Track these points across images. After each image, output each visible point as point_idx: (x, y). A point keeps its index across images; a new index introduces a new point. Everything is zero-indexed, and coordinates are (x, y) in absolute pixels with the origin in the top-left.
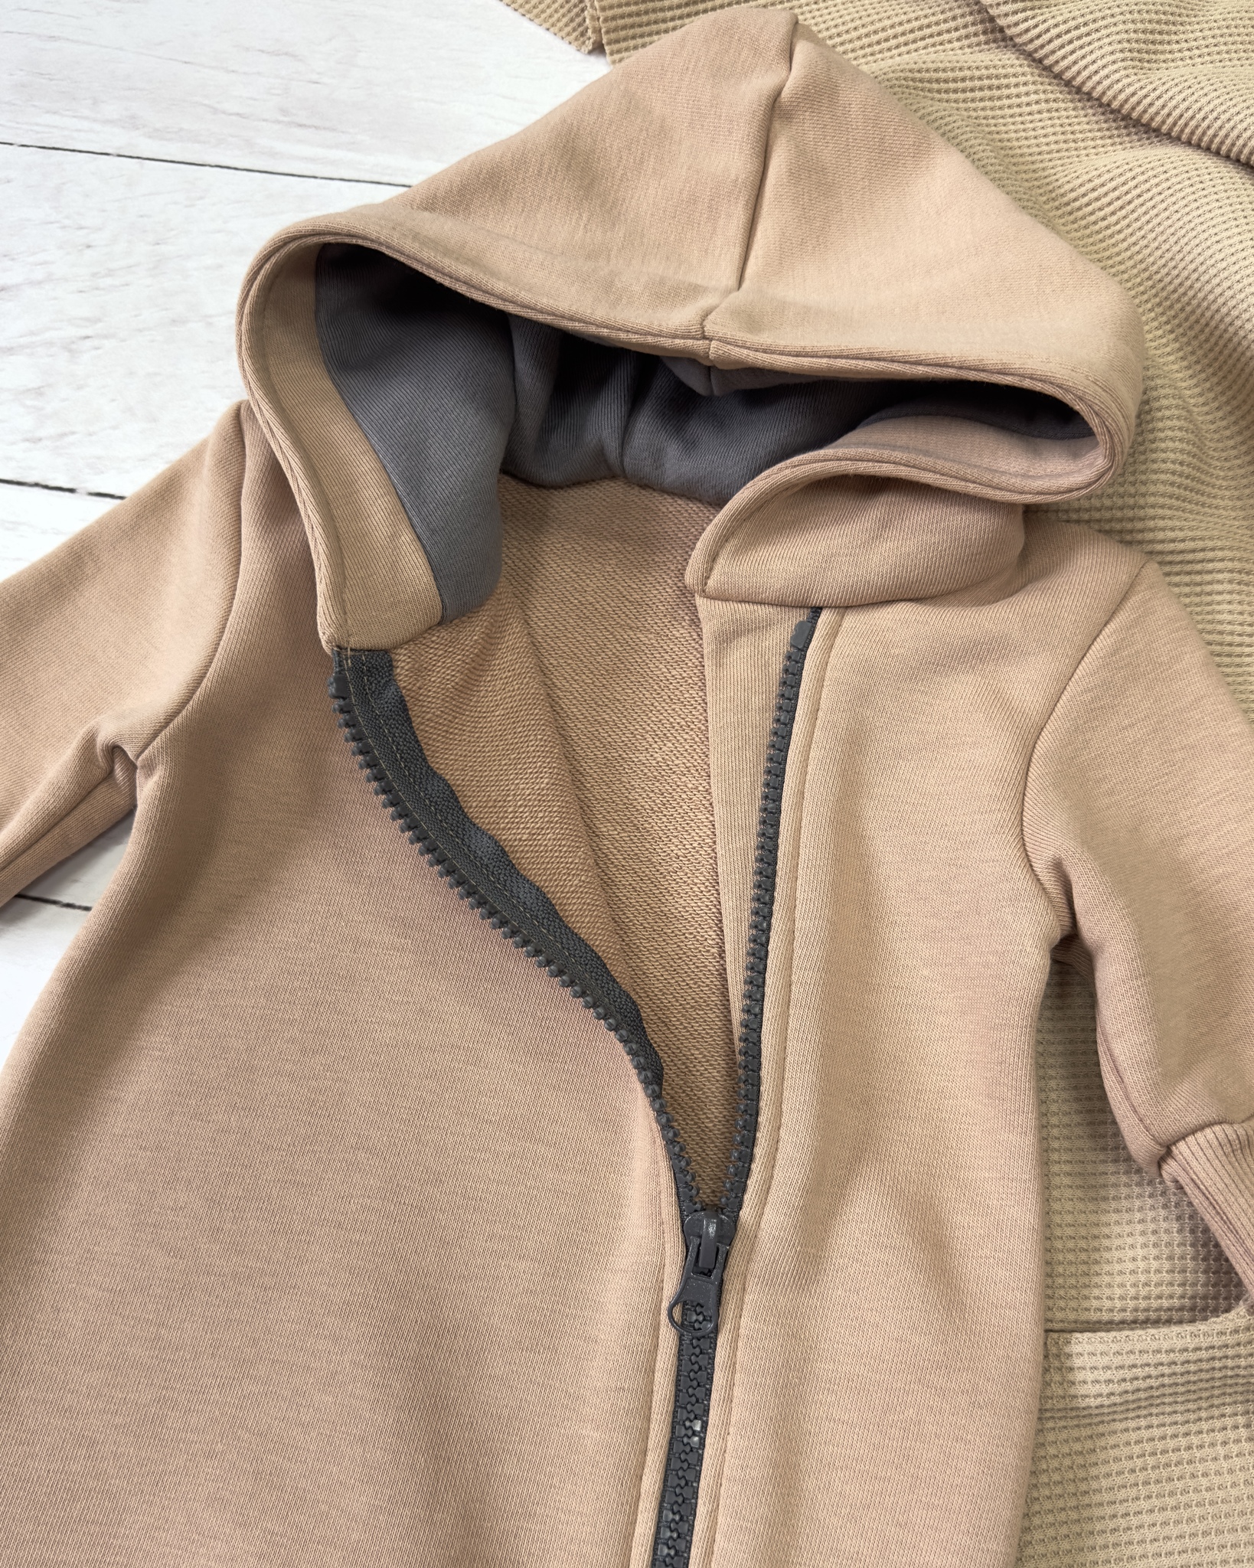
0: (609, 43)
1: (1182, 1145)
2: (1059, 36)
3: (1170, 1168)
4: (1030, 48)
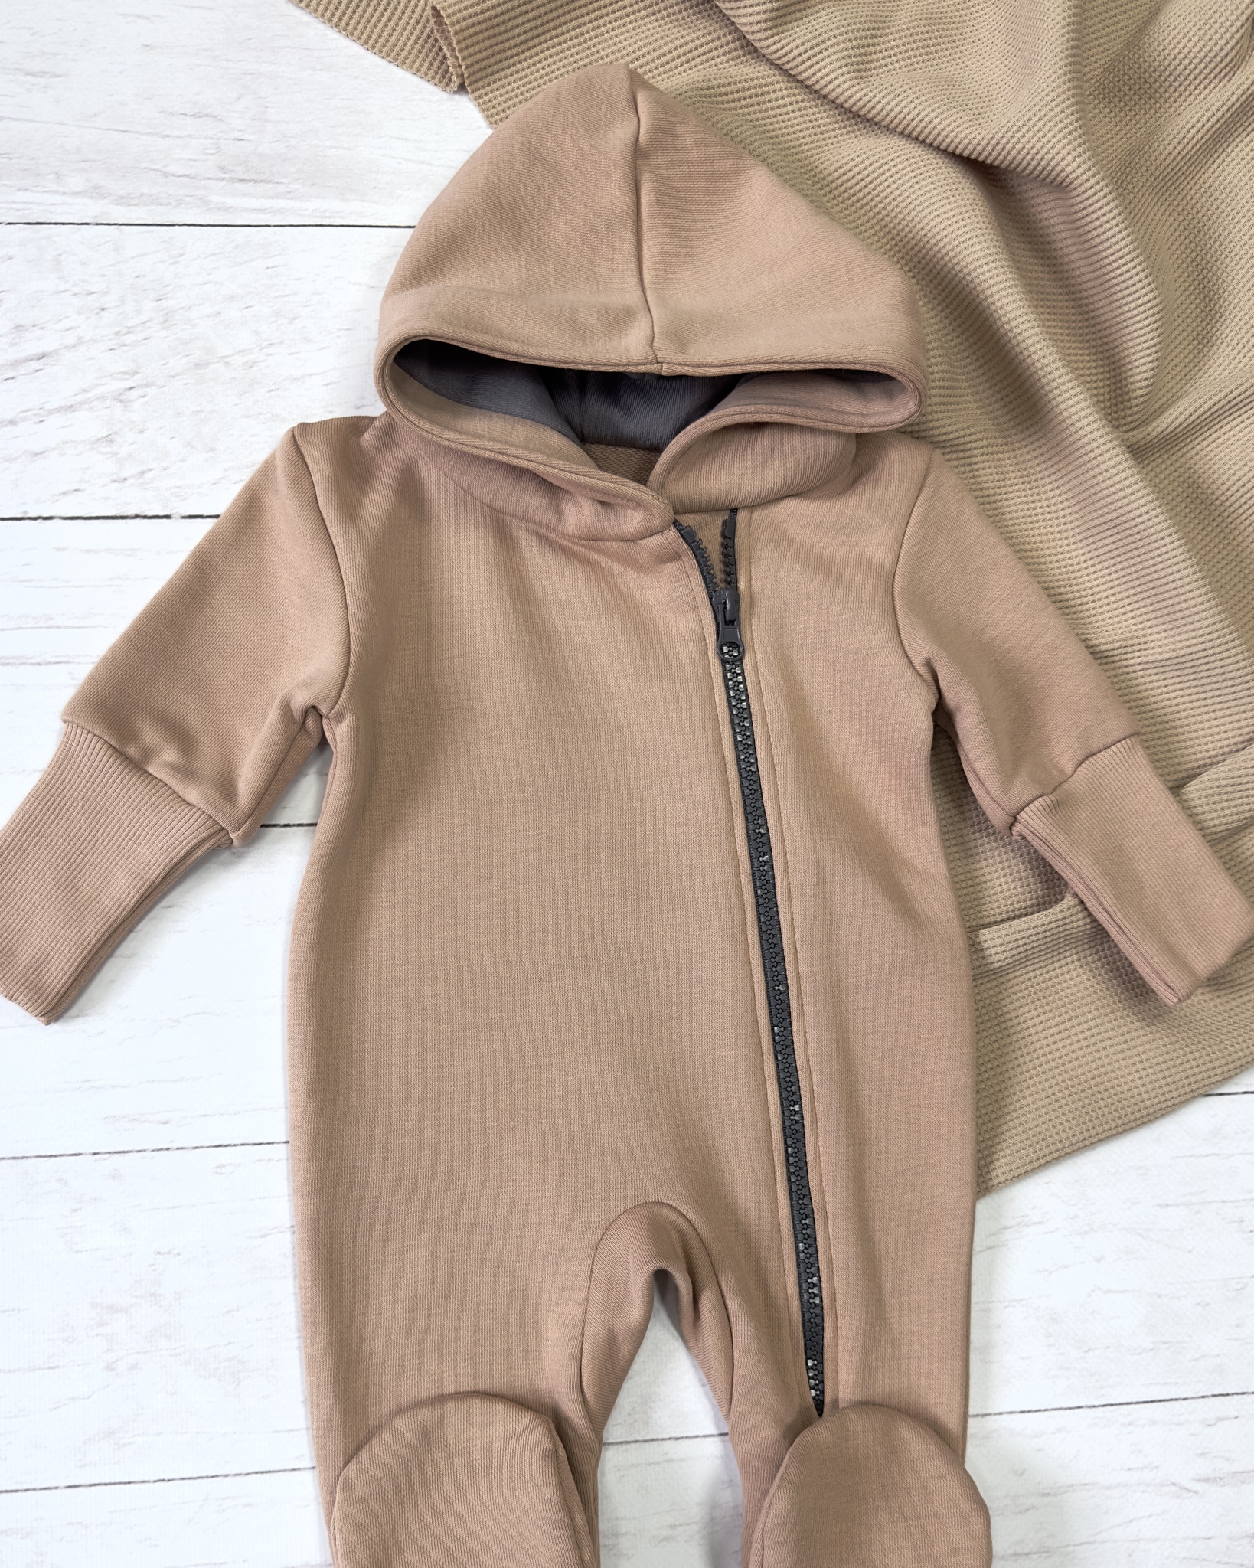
0: (470, 85)
1: (1023, 814)
2: (800, 55)
3: (1017, 828)
4: (779, 62)
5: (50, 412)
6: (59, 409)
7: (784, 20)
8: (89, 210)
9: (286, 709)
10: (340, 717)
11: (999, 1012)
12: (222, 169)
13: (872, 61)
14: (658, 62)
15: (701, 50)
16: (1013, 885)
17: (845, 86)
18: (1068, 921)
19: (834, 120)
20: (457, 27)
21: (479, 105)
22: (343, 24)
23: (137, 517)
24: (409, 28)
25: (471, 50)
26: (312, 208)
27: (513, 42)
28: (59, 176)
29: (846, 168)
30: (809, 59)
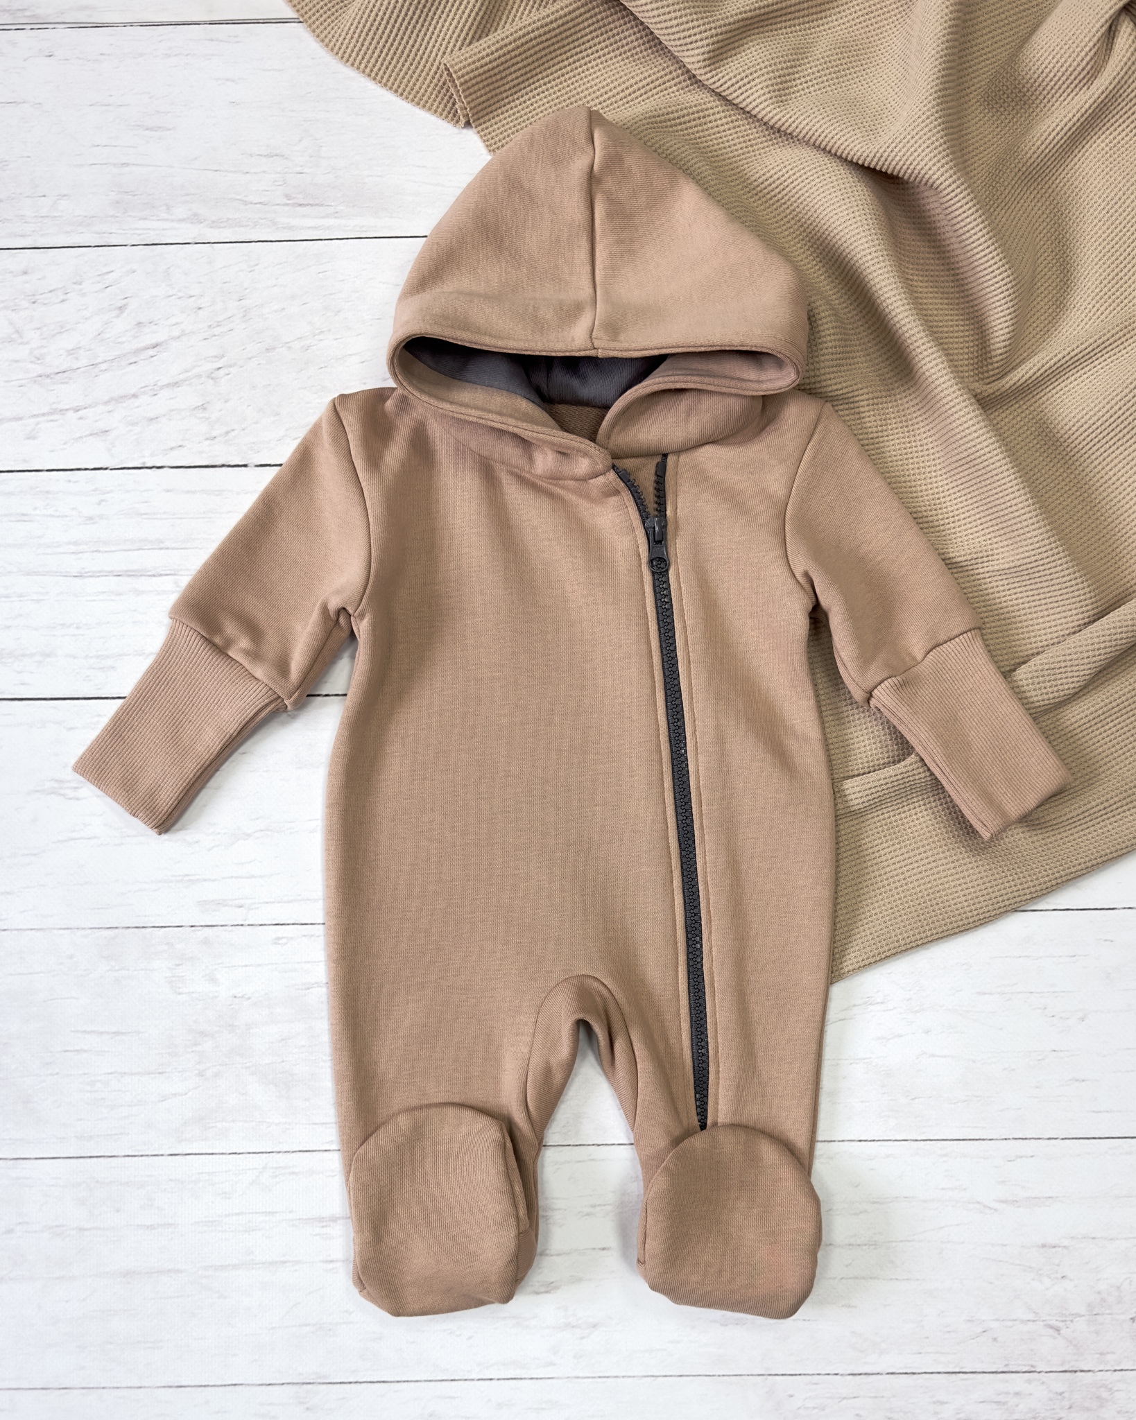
0: (473, 122)
1: (876, 691)
3: (873, 702)
4: (718, 91)
5: (162, 388)
6: (169, 385)
7: (720, 57)
8: (190, 232)
9: (325, 609)
10: (362, 616)
11: (858, 844)
12: (288, 196)
13: (792, 87)
14: (622, 95)
15: (657, 83)
16: (874, 746)
17: (768, 109)
18: (910, 774)
19: (762, 134)
20: (462, 80)
21: (481, 137)
22: (379, 78)
23: (223, 466)
24: (429, 78)
25: (474, 96)
26: (353, 225)
27: (507, 87)
28: (168, 208)
29: (768, 175)
30: (740, 88)
